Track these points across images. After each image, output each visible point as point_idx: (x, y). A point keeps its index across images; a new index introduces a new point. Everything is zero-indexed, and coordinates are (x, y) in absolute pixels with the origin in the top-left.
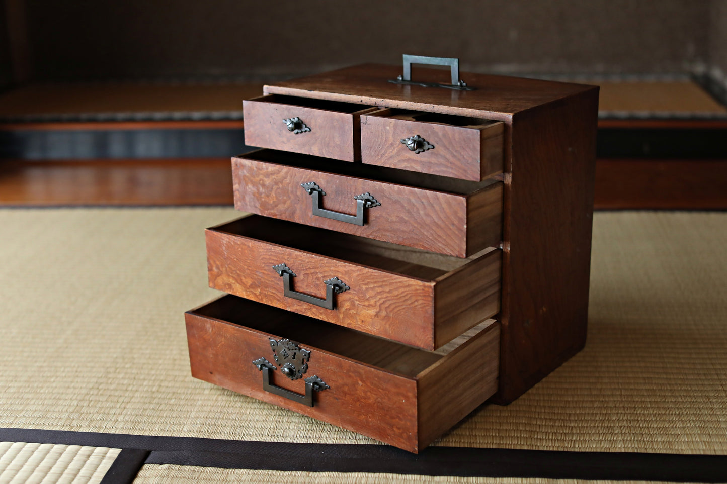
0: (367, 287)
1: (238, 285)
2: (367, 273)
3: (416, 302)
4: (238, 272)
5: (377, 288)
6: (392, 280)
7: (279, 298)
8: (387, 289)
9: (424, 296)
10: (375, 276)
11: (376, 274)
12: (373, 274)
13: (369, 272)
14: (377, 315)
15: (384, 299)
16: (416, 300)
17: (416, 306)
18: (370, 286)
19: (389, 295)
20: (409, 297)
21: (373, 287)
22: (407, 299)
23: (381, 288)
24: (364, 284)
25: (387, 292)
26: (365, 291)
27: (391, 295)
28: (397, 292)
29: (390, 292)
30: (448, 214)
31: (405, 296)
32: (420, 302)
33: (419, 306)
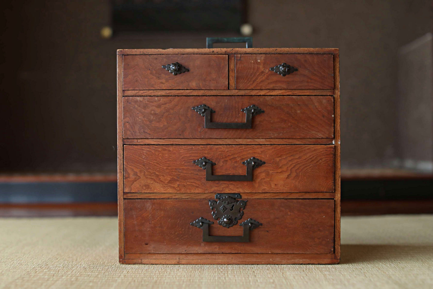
0: (280, 158)
1: (156, 184)
2: (280, 148)
3: (320, 160)
4: (157, 173)
5: (288, 158)
6: (302, 148)
7: (197, 185)
8: (297, 156)
9: (327, 155)
11: (288, 148)
12: (285, 148)
13: (282, 147)
14: (288, 177)
15: (294, 164)
16: (320, 159)
17: (320, 163)
18: (283, 158)
19: (299, 160)
20: (315, 158)
21: (286, 158)
22: (313, 160)
23: (292, 157)
24: (278, 157)
25: (297, 158)
26: (278, 162)
27: (301, 160)
28: (305, 157)
29: (299, 158)
30: (319, 110)
31: (311, 158)
32: (323, 160)
33: (323, 163)
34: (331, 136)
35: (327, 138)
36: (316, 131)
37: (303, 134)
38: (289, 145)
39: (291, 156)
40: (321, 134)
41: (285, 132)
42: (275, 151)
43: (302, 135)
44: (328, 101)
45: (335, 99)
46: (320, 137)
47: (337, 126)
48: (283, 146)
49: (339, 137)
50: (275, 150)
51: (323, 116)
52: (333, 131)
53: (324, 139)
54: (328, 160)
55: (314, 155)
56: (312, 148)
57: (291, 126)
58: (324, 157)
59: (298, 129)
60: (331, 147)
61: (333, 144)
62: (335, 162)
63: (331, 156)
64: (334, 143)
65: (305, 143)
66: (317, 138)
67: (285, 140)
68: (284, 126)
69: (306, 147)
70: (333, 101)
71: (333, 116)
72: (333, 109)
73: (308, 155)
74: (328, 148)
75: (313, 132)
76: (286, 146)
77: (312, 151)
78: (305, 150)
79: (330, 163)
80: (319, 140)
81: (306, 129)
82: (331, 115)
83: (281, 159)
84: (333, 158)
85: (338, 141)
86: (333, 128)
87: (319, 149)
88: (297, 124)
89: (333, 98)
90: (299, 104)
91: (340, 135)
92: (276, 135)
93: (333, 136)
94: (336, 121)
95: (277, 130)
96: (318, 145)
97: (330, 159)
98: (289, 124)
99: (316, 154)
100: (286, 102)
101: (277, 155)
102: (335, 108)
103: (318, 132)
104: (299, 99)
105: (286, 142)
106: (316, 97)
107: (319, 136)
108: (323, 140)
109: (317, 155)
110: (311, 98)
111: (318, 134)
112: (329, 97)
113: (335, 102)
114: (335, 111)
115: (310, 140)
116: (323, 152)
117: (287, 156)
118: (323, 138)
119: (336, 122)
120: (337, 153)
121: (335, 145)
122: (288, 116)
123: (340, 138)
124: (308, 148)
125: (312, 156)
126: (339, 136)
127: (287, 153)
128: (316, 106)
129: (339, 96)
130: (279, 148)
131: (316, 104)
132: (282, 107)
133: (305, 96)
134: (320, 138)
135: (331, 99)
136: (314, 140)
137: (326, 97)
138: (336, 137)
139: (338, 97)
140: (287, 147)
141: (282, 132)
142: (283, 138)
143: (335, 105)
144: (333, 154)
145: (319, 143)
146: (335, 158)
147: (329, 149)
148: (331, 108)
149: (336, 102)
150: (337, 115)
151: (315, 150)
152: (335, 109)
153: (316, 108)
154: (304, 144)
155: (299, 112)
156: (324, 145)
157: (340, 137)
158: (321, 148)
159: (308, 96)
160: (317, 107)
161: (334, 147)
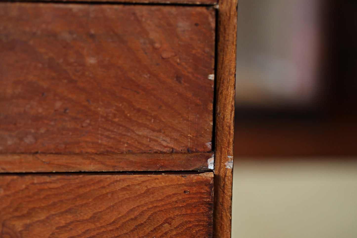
0: (28, 221)
2: (27, 188)
3: (166, 225)
5: (57, 218)
6: (103, 187)
8: (87, 214)
9: (188, 206)
10: (51, 189)
11: (52, 186)
12: (46, 187)
13: (33, 184)
16: (166, 222)
17: (166, 233)
18: (36, 219)
19: (93, 226)
20: (149, 219)
21: (48, 218)
22: (142, 224)
23: (70, 218)
24: (19, 217)
25: (87, 220)
26: (21, 232)
27: (98, 225)
28: (113, 216)
29: (94, 219)
30: (165, 55)
31: (136, 218)
32: (176, 223)
33: (174, 233)
34: (204, 145)
35: (189, 151)
36: (154, 130)
37: (108, 137)
38: (59, 177)
39: (66, 211)
40: (168, 139)
41: (43, 131)
42: (8, 196)
43: (104, 142)
44: (196, 25)
45: (223, 18)
46: (166, 147)
47: (224, 111)
48: (36, 180)
49: (228, 146)
50: (8, 193)
51: (178, 78)
52: (211, 130)
53: (180, 156)
54: (190, 222)
55: (145, 208)
56: (137, 187)
57: (65, 112)
58: (177, 213)
59: (88, 121)
60: (205, 182)
61: (211, 171)
62: (215, 228)
63: (203, 209)
64: (211, 167)
65: (114, 167)
66: (156, 153)
67: (45, 159)
68: (40, 110)
69: (117, 181)
70: (213, 25)
71: (212, 77)
72: (213, 54)
73: (124, 209)
74: (191, 185)
75: (140, 133)
76: (47, 178)
77: (139, 195)
78: (113, 193)
79: (197, 232)
80: (161, 157)
81: (116, 120)
82: (206, 76)
83: (30, 225)
84: (210, 218)
85: (227, 160)
86: (211, 118)
87: (163, 188)
88: (86, 103)
89: (214, 13)
90: (92, 32)
91: (231, 140)
92: (9, 143)
93: (209, 145)
94: (221, 93)
95: (15, 124)
96: (159, 176)
97: (198, 221)
98: (58, 104)
99: (150, 206)
100: (44, 26)
101: (16, 210)
102: (219, 48)
103: (159, 131)
104: (92, 15)
105: (49, 164)
106: (154, 8)
107: (161, 145)
108: (174, 156)
109: (156, 207)
110: (134, 14)
111: (159, 140)
112: (199, 9)
113: (222, 29)
114: (220, 59)
115: (131, 158)
116: (174, 199)
117: (53, 213)
118: (177, 153)
119: (220, 96)
120: (221, 200)
121: (216, 172)
122: (54, 74)
123: (231, 152)
124: (125, 184)
125: (137, 213)
126: (229, 143)
127: (51, 202)
128: (152, 43)
129: (234, 8)
130: (24, 186)
131: (153, 35)
132: (31, 43)
133: (116, 7)
134: (165, 150)
135: (207, 18)
136: (145, 158)
137: (188, 8)
138: (218, 148)
139: (230, 11)
140: (51, 183)
141: (33, 131)
142: (37, 153)
143: (221, 39)
144: (208, 203)
145: (162, 166)
146: (214, 215)
147: (195, 189)
148: (207, 50)
149: (225, 29)
150: (227, 74)
151: (148, 192)
152: (221, 54)
153: (155, 49)
154: (111, 170)
155: (92, 61)
156: (178, 176)
157: (231, 147)
158: (168, 186)
159: (127, 7)
160: (157, 45)
161: (212, 182)
